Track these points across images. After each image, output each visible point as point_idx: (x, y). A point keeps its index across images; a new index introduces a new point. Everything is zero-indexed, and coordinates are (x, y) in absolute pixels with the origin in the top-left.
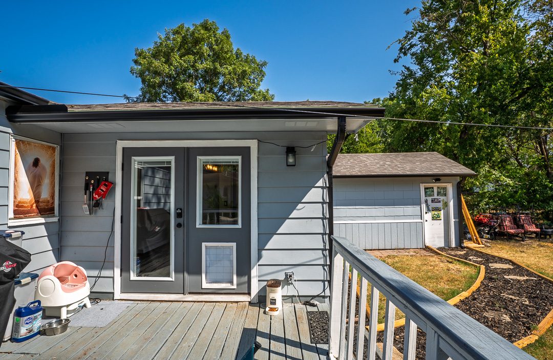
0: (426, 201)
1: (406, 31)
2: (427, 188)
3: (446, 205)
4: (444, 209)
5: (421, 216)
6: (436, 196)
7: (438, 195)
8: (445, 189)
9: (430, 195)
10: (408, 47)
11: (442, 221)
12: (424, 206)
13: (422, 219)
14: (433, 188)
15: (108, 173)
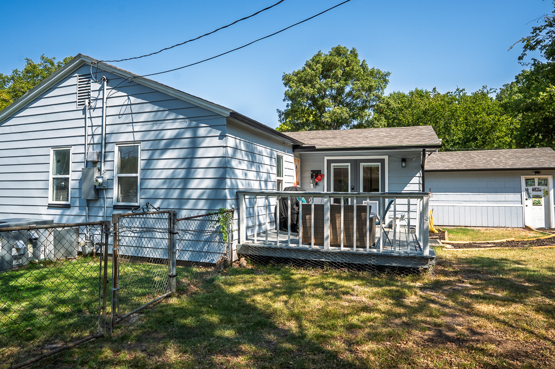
0: (527, 190)
1: (533, 28)
2: (528, 180)
3: (547, 193)
4: (545, 196)
5: (522, 201)
6: (536, 186)
7: (539, 185)
8: (546, 180)
9: (531, 185)
10: (534, 44)
11: (543, 207)
12: (524, 194)
13: (522, 204)
14: (534, 179)
15: (320, 171)
